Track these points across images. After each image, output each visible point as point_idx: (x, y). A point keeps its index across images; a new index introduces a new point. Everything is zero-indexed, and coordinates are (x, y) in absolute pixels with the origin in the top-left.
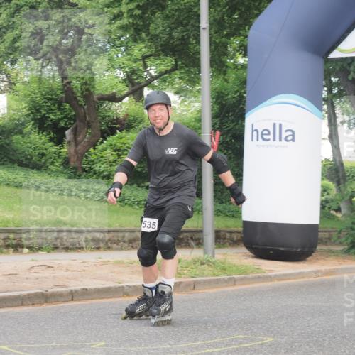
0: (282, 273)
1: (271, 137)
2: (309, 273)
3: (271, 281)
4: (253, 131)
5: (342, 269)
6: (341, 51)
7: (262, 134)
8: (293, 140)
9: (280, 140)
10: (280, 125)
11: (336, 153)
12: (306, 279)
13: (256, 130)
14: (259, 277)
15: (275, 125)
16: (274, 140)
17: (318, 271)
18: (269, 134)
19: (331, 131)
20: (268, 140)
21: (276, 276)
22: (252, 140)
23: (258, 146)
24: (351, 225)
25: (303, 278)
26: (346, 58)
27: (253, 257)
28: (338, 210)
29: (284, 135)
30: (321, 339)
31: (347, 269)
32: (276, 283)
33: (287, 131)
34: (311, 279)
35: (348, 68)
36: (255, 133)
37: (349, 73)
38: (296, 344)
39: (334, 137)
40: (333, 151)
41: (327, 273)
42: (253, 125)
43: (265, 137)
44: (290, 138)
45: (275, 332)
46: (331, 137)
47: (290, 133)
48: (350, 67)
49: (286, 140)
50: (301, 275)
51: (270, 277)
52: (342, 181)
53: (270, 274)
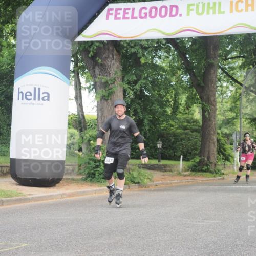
0: (37, 196)
1: (32, 97)
2: (57, 195)
3: (29, 202)
4: (19, 93)
5: (80, 192)
6: (84, 37)
7: (26, 95)
8: (48, 100)
9: (39, 99)
10: (39, 89)
11: (80, 109)
12: (54, 200)
13: (22, 92)
14: (21, 199)
15: (35, 89)
16: (35, 99)
17: (64, 194)
18: (31, 95)
19: (76, 93)
20: (31, 99)
21: (33, 198)
22: (18, 100)
23: (22, 104)
24: (88, 161)
25: (53, 199)
26: (88, 42)
27: (17, 185)
28: (80, 150)
29: (42, 96)
30: (61, 243)
31: (84, 192)
32: (33, 203)
33: (43, 93)
34: (58, 200)
35: (89, 49)
36: (21, 94)
37: (90, 52)
38: (43, 248)
39: (79, 98)
40: (78, 108)
41: (70, 195)
42: (19, 88)
43: (28, 97)
44: (46, 98)
45: (28, 239)
46: (76, 98)
47: (46, 95)
48: (90, 48)
49: (43, 99)
50: (51, 197)
51: (29, 199)
52: (83, 129)
53: (29, 197)
